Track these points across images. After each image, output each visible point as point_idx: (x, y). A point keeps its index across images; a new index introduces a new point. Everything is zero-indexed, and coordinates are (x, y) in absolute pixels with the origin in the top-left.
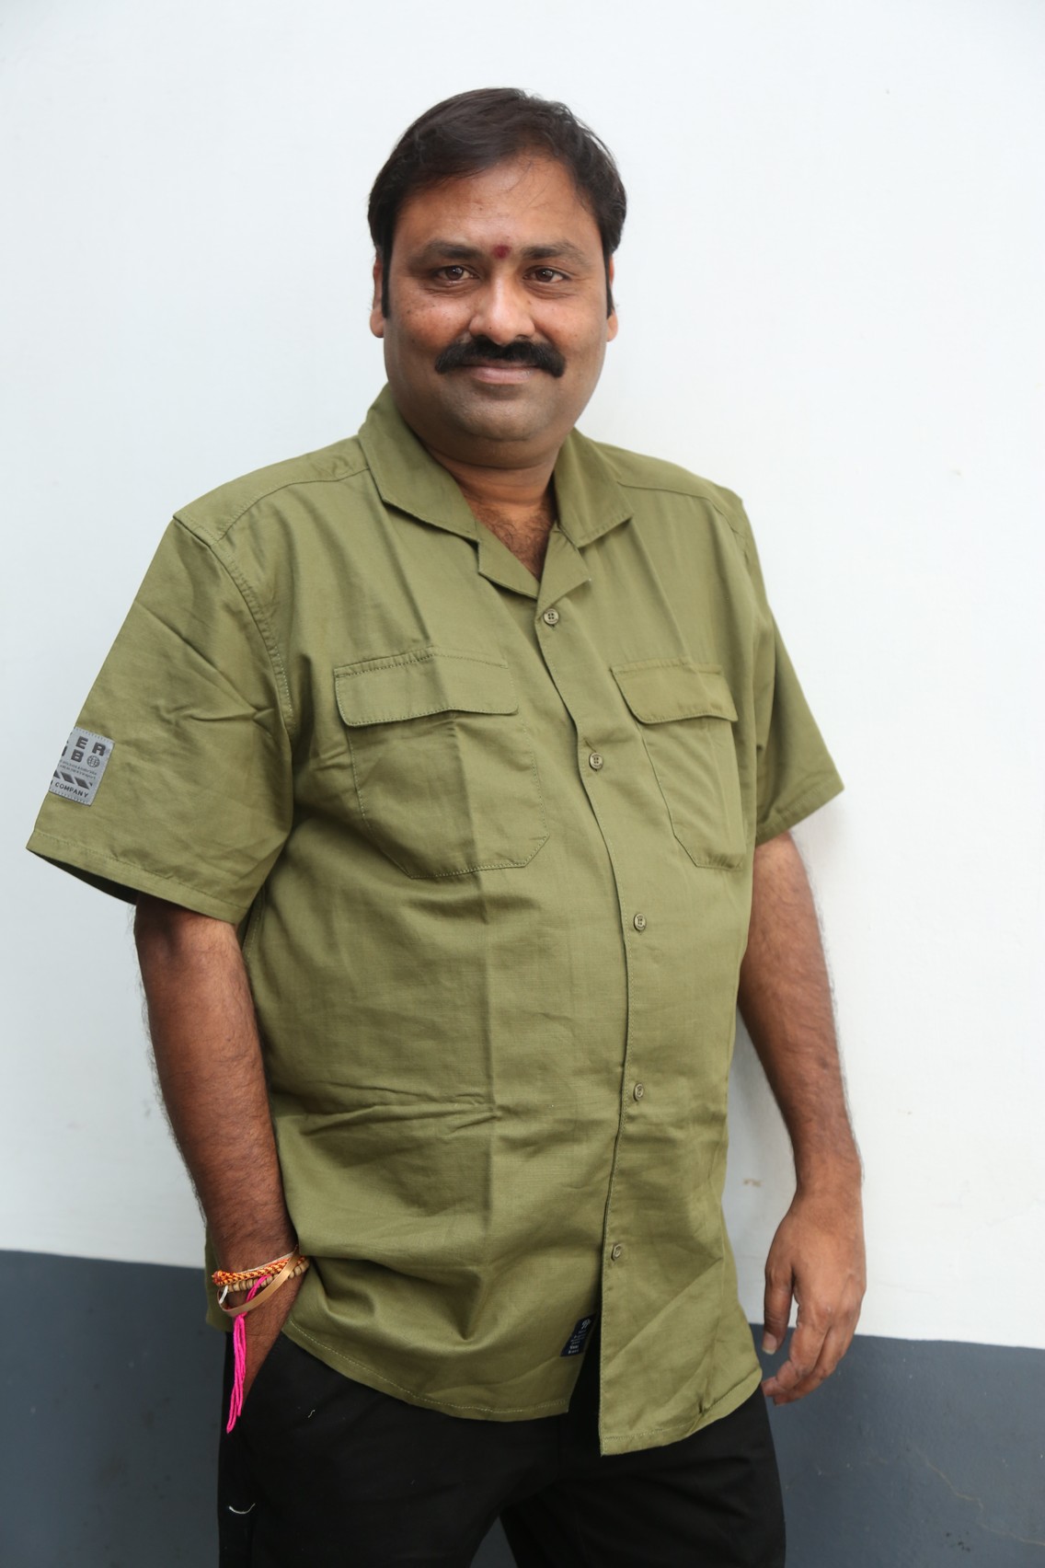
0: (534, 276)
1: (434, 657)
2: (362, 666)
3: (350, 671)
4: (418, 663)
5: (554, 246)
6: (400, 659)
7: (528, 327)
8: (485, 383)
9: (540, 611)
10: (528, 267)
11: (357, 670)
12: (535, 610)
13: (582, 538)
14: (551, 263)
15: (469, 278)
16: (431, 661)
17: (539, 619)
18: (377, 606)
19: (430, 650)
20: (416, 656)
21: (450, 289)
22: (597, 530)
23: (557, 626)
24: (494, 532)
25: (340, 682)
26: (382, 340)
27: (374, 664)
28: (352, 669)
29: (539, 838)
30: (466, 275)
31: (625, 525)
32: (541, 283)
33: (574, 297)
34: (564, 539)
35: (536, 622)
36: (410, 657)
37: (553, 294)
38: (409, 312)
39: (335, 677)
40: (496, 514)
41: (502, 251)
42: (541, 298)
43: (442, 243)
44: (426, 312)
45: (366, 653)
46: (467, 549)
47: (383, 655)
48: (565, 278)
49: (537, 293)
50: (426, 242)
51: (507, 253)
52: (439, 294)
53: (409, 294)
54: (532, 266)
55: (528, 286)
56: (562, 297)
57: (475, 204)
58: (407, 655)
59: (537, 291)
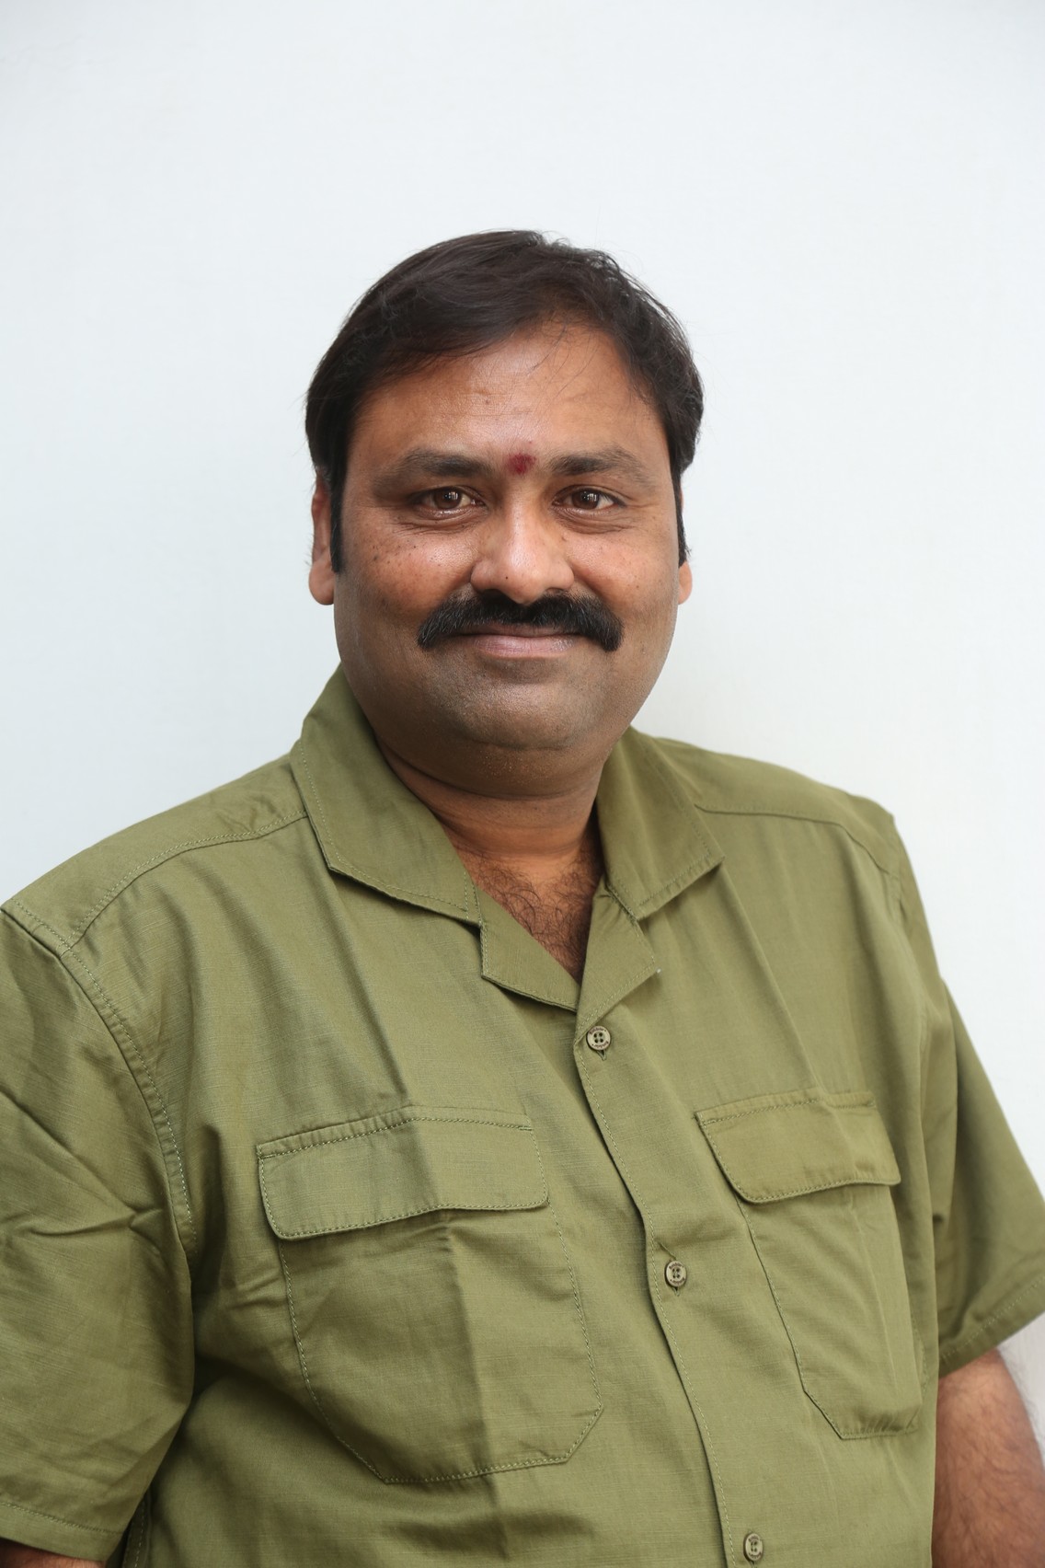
0: (569, 501)
1: (414, 1123)
2: (300, 1138)
3: (282, 1148)
4: (388, 1132)
5: (599, 454)
6: (360, 1126)
7: (563, 576)
8: (499, 658)
9: (581, 1032)
10: (561, 488)
11: (293, 1145)
12: (573, 1028)
13: (644, 904)
14: (596, 480)
15: (470, 505)
16: (410, 1130)
17: (581, 1043)
18: (324, 1042)
19: (408, 1112)
20: (385, 1120)
21: (440, 522)
22: (667, 889)
23: (608, 1053)
24: (505, 904)
25: (266, 1166)
26: (331, 607)
27: (320, 1135)
28: (286, 1145)
29: (588, 1413)
30: (465, 500)
31: (713, 874)
32: (581, 512)
33: (632, 530)
34: (616, 908)
35: (575, 1048)
36: (375, 1122)
37: (600, 526)
38: (375, 559)
39: (259, 1157)
40: (507, 876)
41: (521, 464)
42: (582, 532)
43: (428, 454)
44: (403, 556)
45: (307, 1119)
46: (464, 937)
47: (333, 1120)
48: (617, 503)
49: (574, 526)
50: (403, 453)
51: (528, 467)
52: (422, 530)
53: (376, 532)
54: (566, 486)
55: (561, 515)
56: (614, 530)
57: (478, 395)
58: (371, 1119)
59: (575, 523)
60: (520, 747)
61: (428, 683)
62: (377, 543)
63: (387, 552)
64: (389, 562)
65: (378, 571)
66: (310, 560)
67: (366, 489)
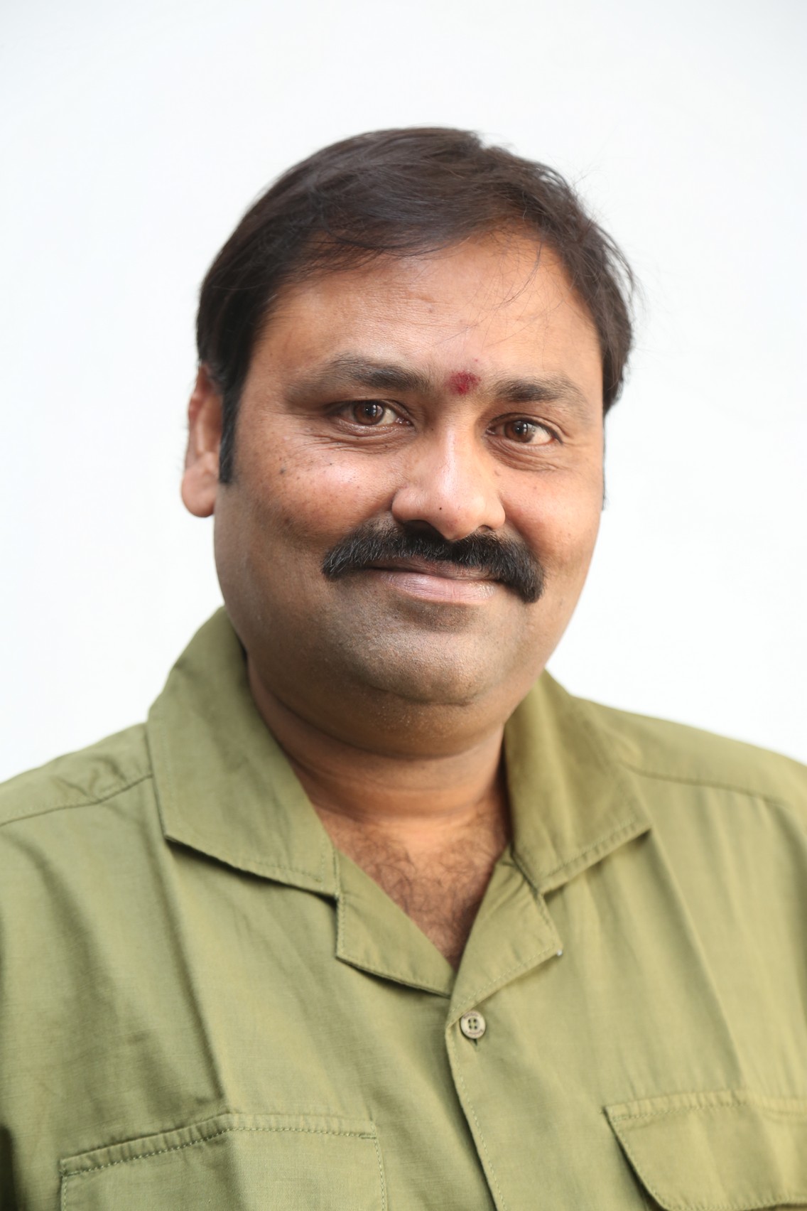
0: (501, 430)
1: (229, 1133)
2: (109, 1152)
3: (88, 1163)
4: (203, 1144)
5: (548, 382)
6: (174, 1136)
8: (416, 599)
9: (454, 1015)
10: (498, 414)
11: (101, 1160)
12: (445, 1013)
13: (553, 874)
14: (538, 409)
15: (394, 423)
16: (222, 1142)
17: (453, 1027)
18: (139, 1038)
19: (223, 1119)
20: (199, 1129)
21: (363, 438)
22: (584, 856)
23: (481, 1044)
24: (377, 876)
25: (72, 1183)
27: (130, 1147)
28: (93, 1159)
30: (389, 416)
31: (643, 839)
32: (514, 444)
33: (566, 471)
34: (517, 879)
35: (448, 1031)
36: (190, 1132)
37: (535, 463)
38: (282, 472)
39: (63, 1174)
41: (463, 384)
42: (515, 467)
43: (357, 362)
44: (315, 473)
45: (116, 1129)
47: (145, 1129)
48: (554, 436)
49: (508, 460)
50: (328, 357)
51: (471, 388)
52: (340, 445)
53: (284, 441)
54: (504, 412)
55: (495, 446)
56: (549, 470)
57: (419, 301)
58: (186, 1129)
59: (509, 456)
60: (423, 701)
61: (327, 617)
62: (284, 454)
63: (297, 466)
64: (298, 478)
65: (285, 487)
66: (181, 465)
67: (275, 393)
